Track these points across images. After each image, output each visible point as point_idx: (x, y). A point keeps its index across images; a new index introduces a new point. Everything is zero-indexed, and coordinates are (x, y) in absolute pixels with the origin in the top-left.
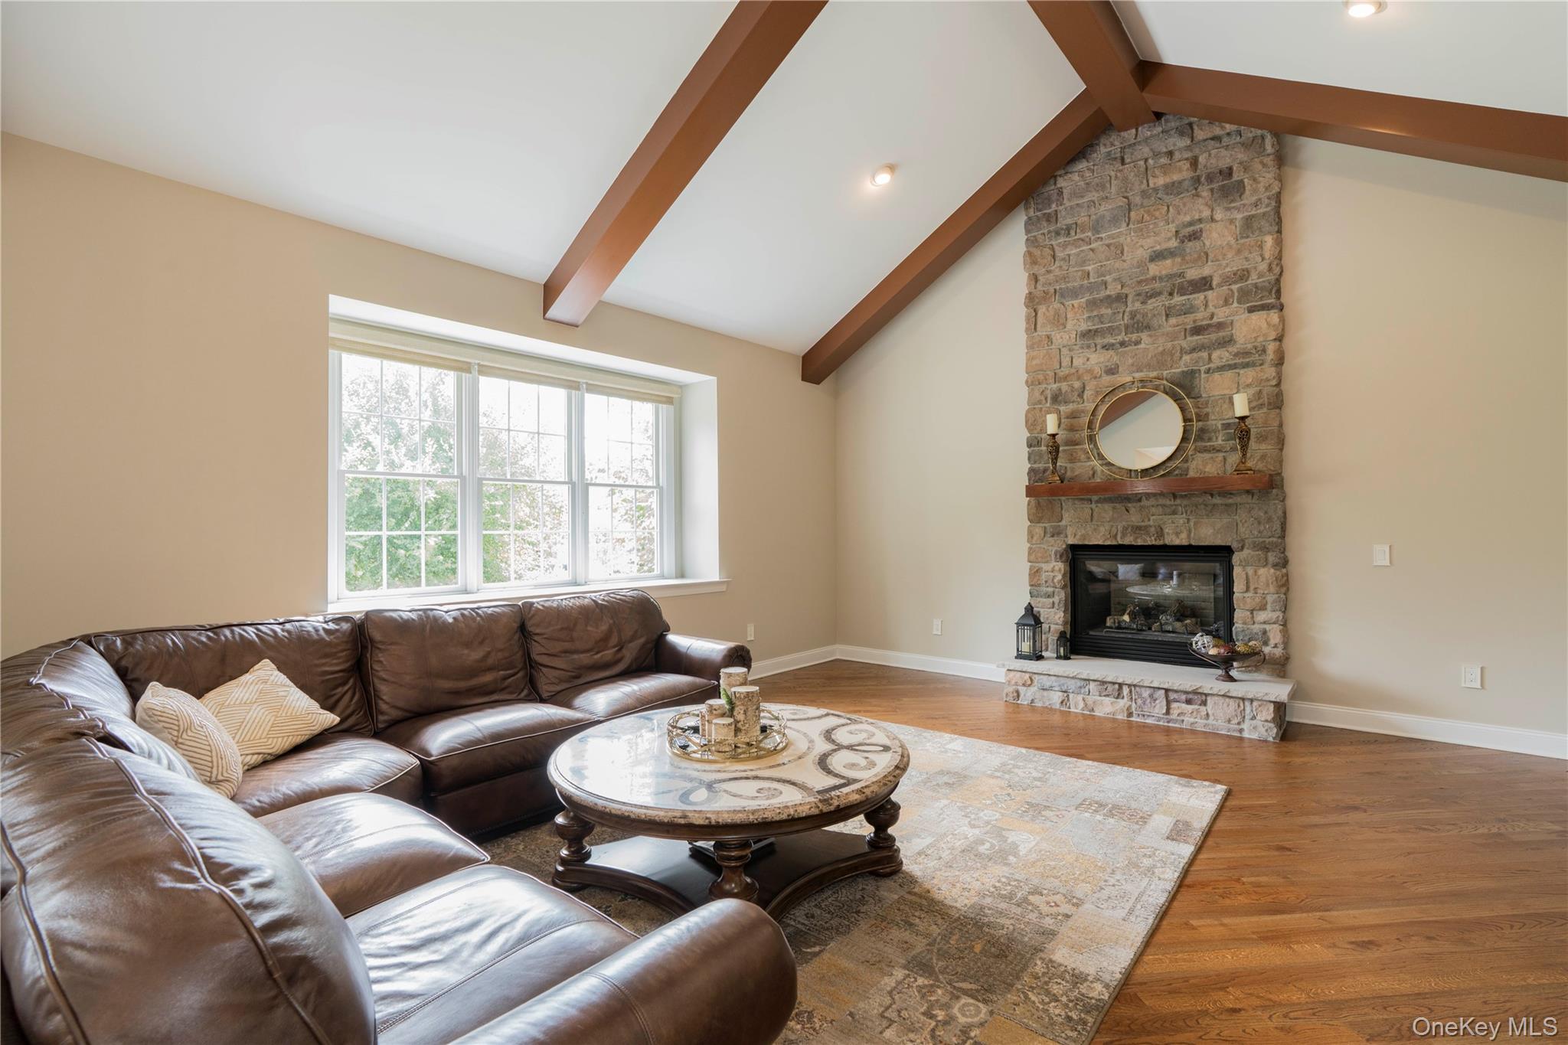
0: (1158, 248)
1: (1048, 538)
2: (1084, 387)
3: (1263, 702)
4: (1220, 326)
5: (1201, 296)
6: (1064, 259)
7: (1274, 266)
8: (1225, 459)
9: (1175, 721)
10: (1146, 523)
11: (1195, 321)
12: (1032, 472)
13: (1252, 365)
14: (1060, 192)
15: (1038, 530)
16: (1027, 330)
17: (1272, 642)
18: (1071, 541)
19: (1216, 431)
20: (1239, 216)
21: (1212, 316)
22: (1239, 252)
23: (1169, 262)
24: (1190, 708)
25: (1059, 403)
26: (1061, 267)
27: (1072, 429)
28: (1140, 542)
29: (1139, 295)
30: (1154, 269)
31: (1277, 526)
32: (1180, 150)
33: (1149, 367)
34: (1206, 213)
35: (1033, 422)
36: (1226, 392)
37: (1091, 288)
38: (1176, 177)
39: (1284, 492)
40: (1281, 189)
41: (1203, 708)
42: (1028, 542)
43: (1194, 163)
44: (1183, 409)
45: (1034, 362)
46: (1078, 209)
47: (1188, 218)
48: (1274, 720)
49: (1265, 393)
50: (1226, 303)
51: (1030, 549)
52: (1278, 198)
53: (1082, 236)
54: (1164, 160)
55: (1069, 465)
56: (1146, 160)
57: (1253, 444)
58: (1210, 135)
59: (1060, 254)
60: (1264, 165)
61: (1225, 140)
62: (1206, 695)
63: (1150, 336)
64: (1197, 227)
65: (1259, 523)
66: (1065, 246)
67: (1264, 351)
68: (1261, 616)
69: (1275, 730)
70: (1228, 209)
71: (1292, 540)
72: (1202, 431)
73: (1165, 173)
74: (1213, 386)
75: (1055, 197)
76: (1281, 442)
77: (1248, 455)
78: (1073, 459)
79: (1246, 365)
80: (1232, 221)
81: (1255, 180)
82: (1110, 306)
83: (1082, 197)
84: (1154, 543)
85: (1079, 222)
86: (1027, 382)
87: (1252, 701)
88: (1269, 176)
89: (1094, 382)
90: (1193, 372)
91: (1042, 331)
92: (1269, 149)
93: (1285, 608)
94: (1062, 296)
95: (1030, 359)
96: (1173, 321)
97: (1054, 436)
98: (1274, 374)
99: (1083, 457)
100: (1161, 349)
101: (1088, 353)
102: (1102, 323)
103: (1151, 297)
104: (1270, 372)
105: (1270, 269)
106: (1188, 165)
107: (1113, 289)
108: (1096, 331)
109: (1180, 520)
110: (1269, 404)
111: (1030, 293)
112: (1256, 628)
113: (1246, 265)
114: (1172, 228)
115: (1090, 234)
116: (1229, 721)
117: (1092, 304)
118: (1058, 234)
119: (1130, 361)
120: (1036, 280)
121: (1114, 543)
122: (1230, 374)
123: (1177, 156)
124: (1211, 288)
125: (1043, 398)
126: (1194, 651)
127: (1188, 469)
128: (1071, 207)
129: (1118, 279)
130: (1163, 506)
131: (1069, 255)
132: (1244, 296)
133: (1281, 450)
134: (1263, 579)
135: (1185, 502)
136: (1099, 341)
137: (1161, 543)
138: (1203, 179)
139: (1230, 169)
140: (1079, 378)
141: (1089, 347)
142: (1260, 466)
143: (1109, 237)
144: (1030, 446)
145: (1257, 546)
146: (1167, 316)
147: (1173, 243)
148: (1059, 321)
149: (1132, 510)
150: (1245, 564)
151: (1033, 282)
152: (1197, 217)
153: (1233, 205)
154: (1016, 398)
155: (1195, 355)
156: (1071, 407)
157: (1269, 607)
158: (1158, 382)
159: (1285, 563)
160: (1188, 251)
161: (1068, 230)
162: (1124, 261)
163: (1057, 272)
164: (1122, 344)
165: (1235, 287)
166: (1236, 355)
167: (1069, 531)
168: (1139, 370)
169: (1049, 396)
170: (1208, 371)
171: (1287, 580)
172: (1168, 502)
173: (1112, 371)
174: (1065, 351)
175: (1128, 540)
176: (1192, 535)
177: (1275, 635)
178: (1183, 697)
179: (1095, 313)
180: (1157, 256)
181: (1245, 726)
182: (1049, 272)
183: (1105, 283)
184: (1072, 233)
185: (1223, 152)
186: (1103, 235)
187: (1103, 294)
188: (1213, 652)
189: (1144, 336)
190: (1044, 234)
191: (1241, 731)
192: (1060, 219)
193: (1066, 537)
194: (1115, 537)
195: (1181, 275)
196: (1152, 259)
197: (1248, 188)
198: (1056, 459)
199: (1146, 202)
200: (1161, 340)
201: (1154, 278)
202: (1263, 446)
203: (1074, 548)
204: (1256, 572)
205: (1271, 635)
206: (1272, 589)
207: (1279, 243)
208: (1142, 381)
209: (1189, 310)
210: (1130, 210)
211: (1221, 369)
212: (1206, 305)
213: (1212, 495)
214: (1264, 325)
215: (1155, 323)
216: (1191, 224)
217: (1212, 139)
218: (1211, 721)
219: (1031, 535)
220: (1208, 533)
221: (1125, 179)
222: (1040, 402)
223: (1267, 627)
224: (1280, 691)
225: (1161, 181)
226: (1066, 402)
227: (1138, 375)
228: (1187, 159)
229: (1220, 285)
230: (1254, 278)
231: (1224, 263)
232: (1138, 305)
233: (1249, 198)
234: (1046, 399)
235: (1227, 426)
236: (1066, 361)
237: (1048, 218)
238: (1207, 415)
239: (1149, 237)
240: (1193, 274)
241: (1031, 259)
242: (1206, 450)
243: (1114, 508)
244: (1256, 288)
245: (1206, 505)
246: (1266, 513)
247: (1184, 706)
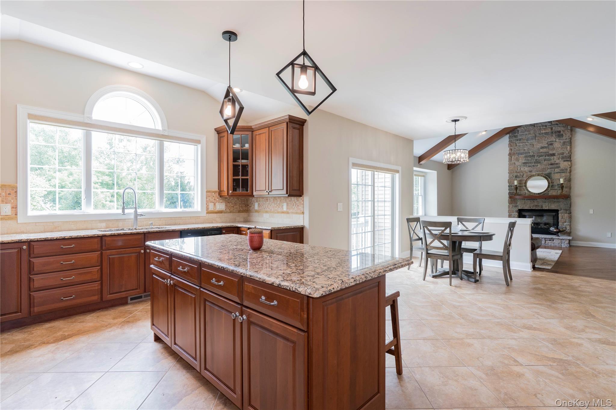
0: (542, 146)
1: (514, 207)
2: (523, 175)
3: (566, 240)
4: (557, 164)
5: (553, 157)
6: (519, 146)
7: (570, 152)
8: (557, 191)
9: (547, 244)
10: (538, 204)
11: (551, 162)
12: (509, 193)
13: (564, 172)
14: (518, 131)
15: (511, 206)
16: (509, 161)
17: (567, 229)
18: (519, 208)
19: (555, 186)
20: (562, 141)
21: (555, 161)
22: (562, 149)
23: (545, 149)
24: (550, 241)
25: (517, 178)
26: (518, 148)
27: (520, 184)
28: (537, 209)
29: (538, 156)
30: (541, 150)
31: (569, 205)
32: (548, 125)
33: (540, 171)
34: (554, 140)
35: (510, 182)
36: (558, 178)
37: (526, 153)
38: (547, 131)
39: (570, 199)
40: (572, 136)
41: (553, 242)
42: (508, 208)
43: (552, 129)
44: (548, 181)
45: (511, 168)
46: (523, 135)
47: (550, 140)
48: (568, 243)
49: (567, 178)
50: (558, 159)
51: (509, 210)
52: (571, 139)
53: (524, 141)
54: (544, 127)
55: (519, 192)
56: (540, 127)
57: (564, 189)
58: (556, 123)
59: (518, 145)
60: (568, 131)
61: (559, 125)
62: (554, 239)
63: (540, 165)
64: (552, 142)
65: (565, 205)
66: (519, 143)
67: (567, 170)
68: (565, 224)
69: (569, 245)
70: (559, 140)
71: (572, 208)
72: (552, 186)
73: (545, 130)
74: (555, 176)
75: (517, 132)
76: (570, 188)
77: (563, 191)
78: (520, 190)
79: (563, 172)
80: (560, 142)
81: (566, 134)
82: (530, 157)
83: (524, 133)
84: (540, 209)
85: (523, 138)
86: (509, 173)
87: (564, 239)
88: (569, 134)
89: (526, 174)
90: (550, 173)
91: (513, 162)
92: (569, 128)
93: (570, 222)
94: (518, 154)
95: (509, 168)
96: (546, 162)
97: (516, 185)
98: (569, 175)
99: (523, 190)
100: (543, 168)
101: (524, 167)
102: (528, 161)
103: (541, 156)
104: (568, 174)
105: (569, 153)
106: (550, 129)
107: (531, 154)
108: (527, 163)
109: (547, 204)
110: (568, 181)
111: (510, 153)
112: (564, 226)
113: (563, 152)
114: (546, 142)
115: (526, 141)
116: (559, 244)
117: (526, 157)
118: (517, 140)
119: (535, 170)
120: (512, 150)
121: (531, 209)
122: (559, 174)
123: (548, 127)
124: (555, 156)
125: (513, 177)
126: (550, 231)
127: (549, 194)
128: (521, 135)
129: (533, 152)
130: (542, 201)
131: (520, 145)
132: (563, 158)
133: (570, 190)
134: (566, 216)
135: (548, 200)
136: (527, 165)
137: (542, 209)
138: (554, 133)
139: (560, 131)
140: (522, 173)
141: (525, 166)
142: (566, 193)
143: (530, 142)
144: (509, 187)
145: (564, 210)
146: (544, 161)
147: (546, 145)
148: (517, 160)
149: (535, 202)
150: (561, 213)
151: (511, 151)
152: (552, 140)
153: (561, 139)
154: (505, 176)
155: (551, 169)
156: (520, 179)
157: (567, 222)
158: (542, 175)
159: (570, 213)
160: (550, 147)
161: (520, 140)
162: (534, 148)
163: (517, 149)
164: (533, 166)
165: (561, 156)
166: (561, 170)
167: (519, 206)
168: (537, 172)
169: (514, 176)
170: (554, 173)
171: (571, 217)
172: (544, 200)
173: (530, 172)
174: (519, 167)
175: (534, 208)
176: (550, 207)
177: (568, 228)
178: (549, 239)
179: (527, 159)
180: (542, 148)
181: (562, 245)
182: (515, 148)
183: (529, 152)
184: (521, 140)
185: (559, 127)
186: (529, 142)
187: (528, 155)
188: (555, 231)
189: (539, 165)
190: (514, 140)
191: (561, 246)
192: (518, 137)
193: (518, 207)
194: (531, 207)
195: (548, 152)
196: (541, 148)
197: (564, 136)
198: (517, 190)
199: (540, 136)
200: (543, 166)
201: (541, 152)
202: (566, 189)
203: (519, 210)
204: (564, 215)
205: (567, 228)
206: (568, 218)
207: (571, 148)
208: (538, 174)
209: (550, 160)
210: (536, 137)
211: (557, 173)
212: (554, 159)
213: (554, 199)
214: (567, 164)
215: (541, 162)
216: (551, 142)
217: (556, 124)
218: (555, 244)
219: (509, 207)
220: (553, 207)
221: (535, 130)
222: (512, 177)
223: (566, 226)
224: (570, 238)
225: (544, 132)
226: (519, 178)
227: (537, 173)
228: (550, 128)
229: (557, 155)
230: (565, 155)
231: (558, 151)
232: (537, 158)
233: (564, 138)
234: (514, 177)
235: (558, 185)
236: (519, 169)
237: (515, 136)
238: (554, 182)
239: (540, 143)
240: (551, 152)
241: (510, 145)
242: (553, 190)
243: (531, 201)
244: (566, 157)
245: (553, 201)
246: (567, 203)
247: (549, 241)
